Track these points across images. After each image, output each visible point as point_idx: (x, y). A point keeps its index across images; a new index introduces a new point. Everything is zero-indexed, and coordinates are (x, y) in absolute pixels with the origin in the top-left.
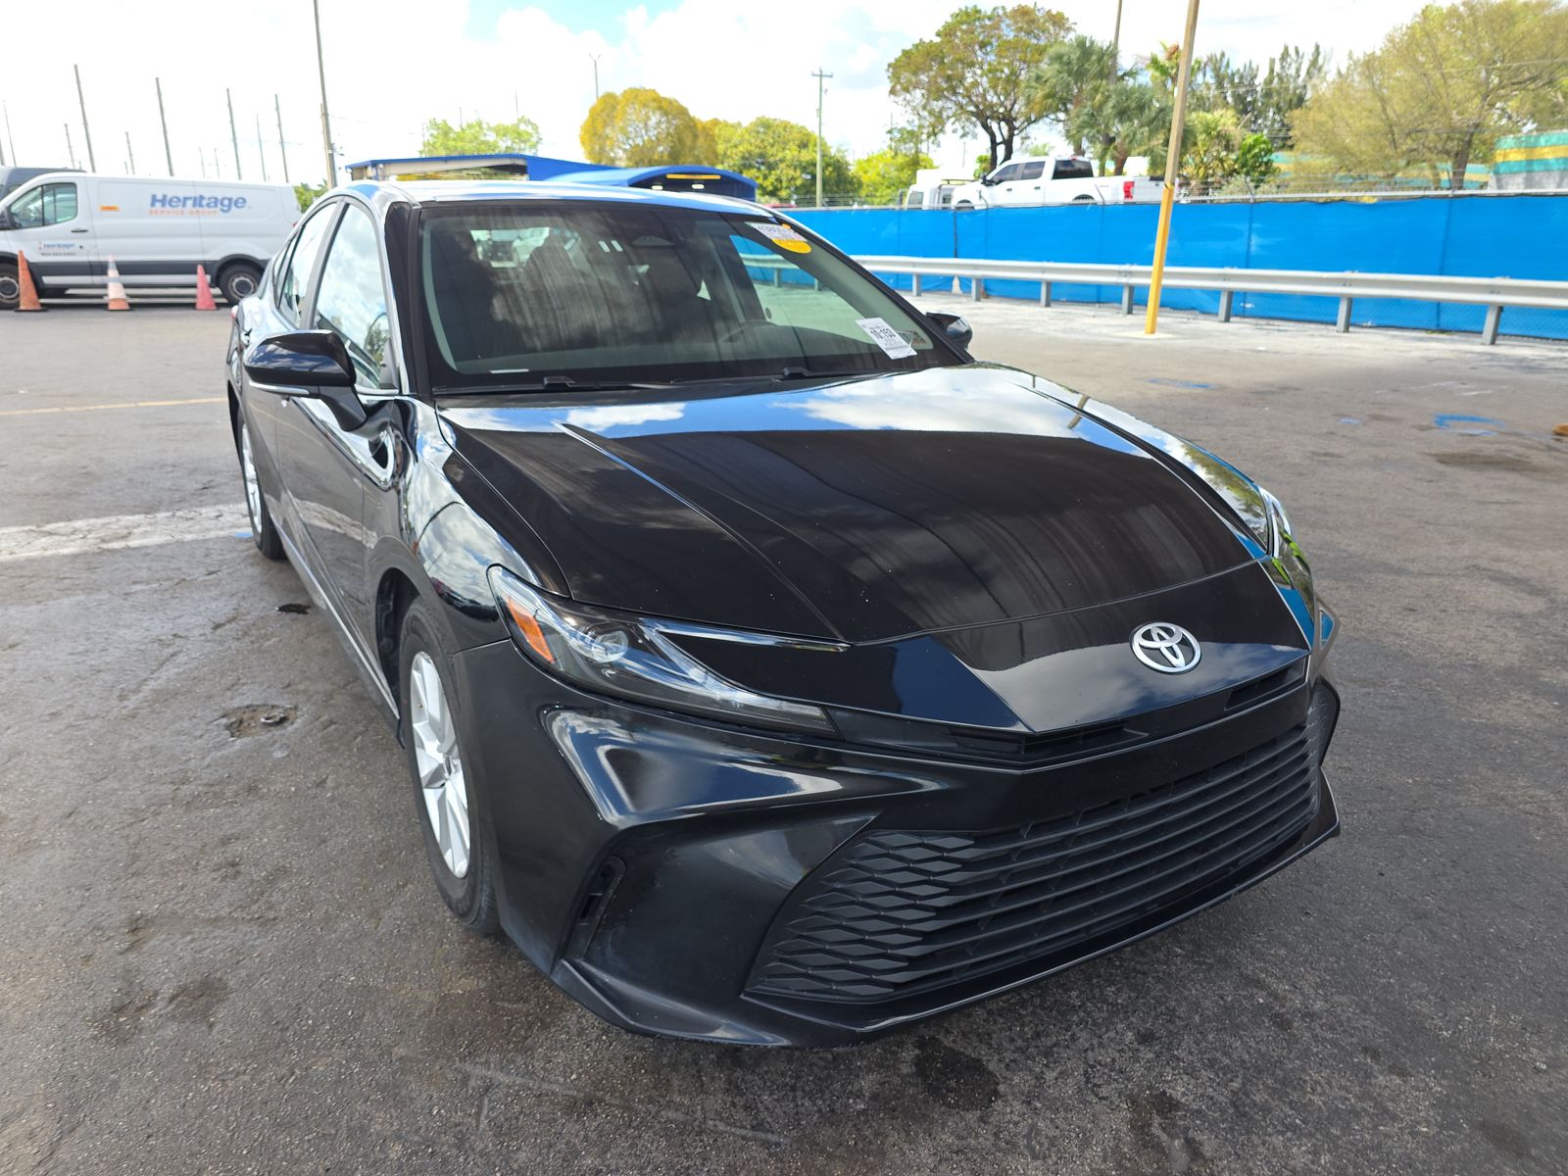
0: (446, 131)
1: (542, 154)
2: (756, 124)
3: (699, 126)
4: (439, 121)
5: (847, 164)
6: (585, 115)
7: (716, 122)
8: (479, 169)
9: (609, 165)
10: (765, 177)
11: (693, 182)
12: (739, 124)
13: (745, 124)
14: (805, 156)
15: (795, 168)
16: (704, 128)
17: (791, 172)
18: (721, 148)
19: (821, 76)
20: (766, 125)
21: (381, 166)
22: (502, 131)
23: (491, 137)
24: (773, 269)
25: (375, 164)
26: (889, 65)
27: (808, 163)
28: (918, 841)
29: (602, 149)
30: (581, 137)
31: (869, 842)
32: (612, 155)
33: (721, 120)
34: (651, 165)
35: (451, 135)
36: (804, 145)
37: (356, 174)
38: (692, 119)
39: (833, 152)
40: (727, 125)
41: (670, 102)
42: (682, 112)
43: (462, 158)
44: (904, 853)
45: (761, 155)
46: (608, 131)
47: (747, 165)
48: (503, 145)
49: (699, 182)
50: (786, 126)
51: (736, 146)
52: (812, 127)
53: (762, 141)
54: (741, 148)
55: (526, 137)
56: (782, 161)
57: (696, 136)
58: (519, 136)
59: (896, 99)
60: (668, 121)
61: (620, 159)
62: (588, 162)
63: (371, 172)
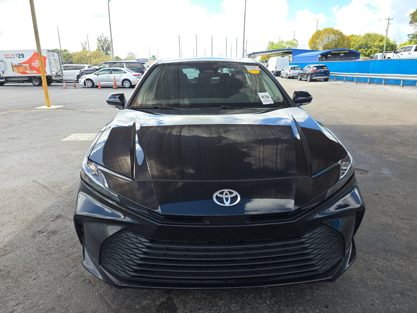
0: (273, 44)
1: (298, 48)
2: (365, 35)
3: (346, 38)
4: (271, 42)
5: (396, 46)
6: (311, 37)
7: (352, 36)
8: (280, 53)
9: (316, 50)
10: (366, 51)
11: (340, 53)
12: (360, 36)
13: (362, 35)
14: (381, 44)
15: (377, 48)
16: (347, 38)
17: (376, 49)
18: (352, 44)
19: (389, 20)
20: (369, 35)
21: (255, 54)
22: (288, 43)
23: (285, 45)
24: (355, 77)
25: (253, 53)
26: (411, 15)
27: (382, 46)
28: (135, 237)
29: (315, 46)
30: (309, 43)
31: (125, 234)
32: (318, 47)
33: (354, 35)
34: (328, 49)
35: (274, 45)
36: (381, 41)
37: (249, 56)
38: (343, 35)
39: (391, 42)
40: (356, 36)
41: (337, 31)
42: (341, 34)
43: (276, 51)
44: (132, 239)
45: (366, 44)
46: (317, 41)
47: (360, 48)
48: (287, 47)
49: (342, 53)
50: (376, 35)
51: (358, 42)
52: (384, 35)
53: (367, 40)
54: (359, 43)
55: (294, 44)
56: (373, 46)
57: (344, 41)
58: (292, 44)
59: (412, 25)
60: (336, 37)
61: (320, 48)
62: (310, 49)
63: (252, 56)
